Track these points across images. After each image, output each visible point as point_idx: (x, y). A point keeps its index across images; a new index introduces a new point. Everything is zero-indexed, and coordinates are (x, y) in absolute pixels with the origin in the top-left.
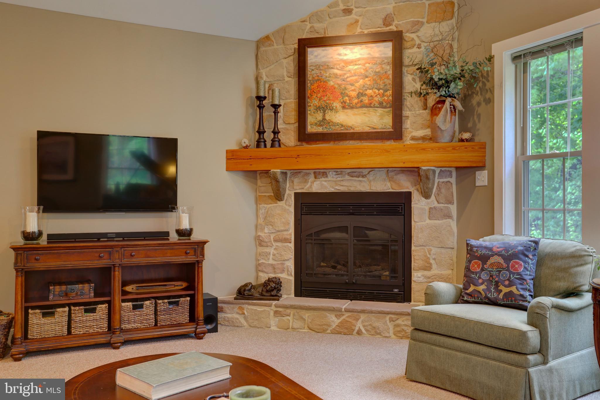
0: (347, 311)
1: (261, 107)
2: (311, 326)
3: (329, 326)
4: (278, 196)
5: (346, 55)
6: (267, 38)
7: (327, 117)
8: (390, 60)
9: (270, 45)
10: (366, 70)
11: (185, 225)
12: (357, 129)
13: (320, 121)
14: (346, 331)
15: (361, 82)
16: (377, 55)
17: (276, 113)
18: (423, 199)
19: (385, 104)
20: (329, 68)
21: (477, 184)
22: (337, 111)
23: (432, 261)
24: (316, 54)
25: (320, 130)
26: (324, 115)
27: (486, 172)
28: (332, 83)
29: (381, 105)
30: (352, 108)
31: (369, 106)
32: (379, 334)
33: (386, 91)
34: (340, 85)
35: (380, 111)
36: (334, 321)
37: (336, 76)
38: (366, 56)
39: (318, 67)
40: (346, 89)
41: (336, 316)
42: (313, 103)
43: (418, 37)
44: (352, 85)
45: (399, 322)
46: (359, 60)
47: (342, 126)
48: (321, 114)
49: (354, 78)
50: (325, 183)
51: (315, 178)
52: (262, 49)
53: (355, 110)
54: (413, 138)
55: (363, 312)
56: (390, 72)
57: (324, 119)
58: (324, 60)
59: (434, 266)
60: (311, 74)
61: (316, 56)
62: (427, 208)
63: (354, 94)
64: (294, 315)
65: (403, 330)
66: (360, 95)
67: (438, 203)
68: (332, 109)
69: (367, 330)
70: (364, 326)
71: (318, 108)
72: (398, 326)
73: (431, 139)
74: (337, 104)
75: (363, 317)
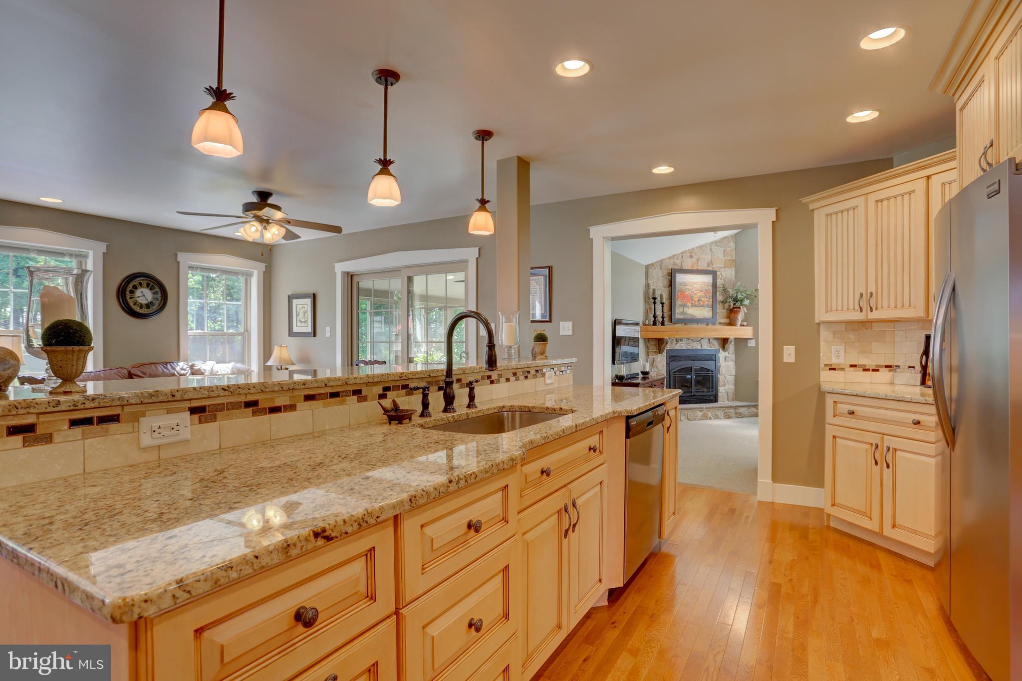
0: (706, 408)
1: (655, 303)
2: (689, 418)
3: (697, 416)
4: (660, 351)
5: (693, 279)
6: (653, 264)
7: (685, 311)
8: (711, 284)
9: (654, 269)
10: (701, 288)
11: (647, 369)
12: (698, 317)
13: (682, 313)
14: (704, 418)
15: (700, 294)
16: (706, 281)
17: (663, 307)
18: (723, 352)
19: (709, 305)
20: (686, 285)
21: (749, 345)
22: (689, 308)
23: (726, 382)
24: (680, 277)
25: (681, 317)
26: (683, 310)
27: (754, 341)
28: (687, 293)
29: (708, 306)
30: (696, 306)
31: (703, 306)
32: (719, 418)
33: (710, 299)
34: (690, 294)
35: (707, 309)
36: (700, 414)
37: (689, 290)
38: (701, 281)
39: (681, 284)
40: (693, 296)
41: (700, 411)
42: (678, 302)
43: (721, 274)
44: (696, 295)
45: (726, 411)
46: (699, 282)
47: (691, 315)
48: (682, 309)
49: (697, 291)
50: (682, 345)
51: (677, 341)
52: (650, 270)
53: (697, 308)
54: (720, 323)
55: (713, 408)
56: (711, 290)
57: (683, 312)
58: (683, 280)
59: (727, 384)
60: (678, 287)
61: (680, 278)
62: (724, 357)
63: (696, 299)
64: (681, 413)
65: (728, 415)
66: (699, 300)
67: (729, 354)
68: (687, 307)
69: (713, 417)
70: (712, 415)
71: (681, 306)
72: (726, 413)
73: (728, 324)
74: (689, 304)
75: (711, 410)
